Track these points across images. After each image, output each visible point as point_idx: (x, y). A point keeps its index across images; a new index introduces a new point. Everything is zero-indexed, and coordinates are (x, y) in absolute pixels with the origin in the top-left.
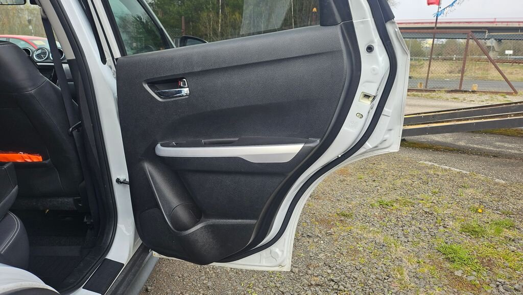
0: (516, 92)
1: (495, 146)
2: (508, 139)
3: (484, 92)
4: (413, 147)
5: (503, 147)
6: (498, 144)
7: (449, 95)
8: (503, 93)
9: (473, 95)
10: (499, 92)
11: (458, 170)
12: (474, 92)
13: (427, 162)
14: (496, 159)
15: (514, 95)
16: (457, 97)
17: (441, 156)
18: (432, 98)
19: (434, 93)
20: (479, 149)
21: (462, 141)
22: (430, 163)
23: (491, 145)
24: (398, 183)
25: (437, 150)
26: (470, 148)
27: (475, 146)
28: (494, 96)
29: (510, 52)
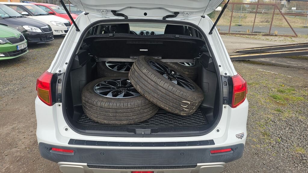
0: (297, 36)
1: (287, 63)
2: (293, 60)
3: (281, 35)
4: (253, 63)
5: (291, 63)
6: (289, 62)
7: (264, 37)
9: (276, 37)
10: (288, 36)
11: (273, 73)
12: (276, 35)
13: (261, 70)
14: (288, 68)
15: (296, 38)
16: (268, 38)
17: (266, 67)
18: (256, 39)
19: (256, 36)
20: (281, 64)
21: (274, 61)
22: (262, 70)
23: (285, 62)
24: (252, 77)
25: (263, 65)
26: (277, 64)
27: (279, 63)
28: (286, 38)
29: (295, 8)
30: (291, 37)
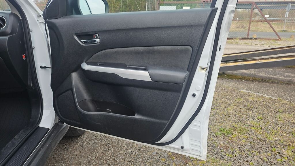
0: (280, 38)
1: (284, 76)
2: (291, 70)
3: (262, 39)
5: (289, 76)
6: (285, 74)
7: (242, 41)
8: (273, 39)
9: (256, 41)
10: (271, 39)
11: (269, 97)
12: (255, 39)
13: (244, 91)
14: (289, 86)
15: (279, 41)
16: (247, 42)
17: (252, 85)
18: (232, 43)
19: (233, 40)
20: (275, 79)
21: (262, 73)
22: (247, 91)
23: (281, 75)
24: (230, 109)
25: (248, 80)
26: (269, 78)
27: (272, 76)
28: (268, 41)
29: (268, 16)
30: (274, 40)
